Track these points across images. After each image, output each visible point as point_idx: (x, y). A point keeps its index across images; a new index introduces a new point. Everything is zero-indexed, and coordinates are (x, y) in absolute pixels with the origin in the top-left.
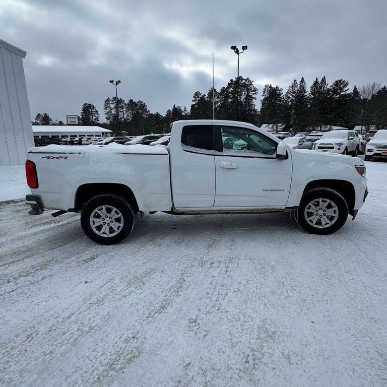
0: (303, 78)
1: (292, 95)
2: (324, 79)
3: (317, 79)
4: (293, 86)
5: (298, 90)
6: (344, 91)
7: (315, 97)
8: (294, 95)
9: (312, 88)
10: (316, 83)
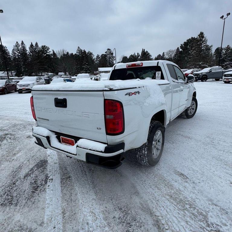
0: (22, 41)
1: (17, 52)
2: (37, 44)
3: (32, 43)
4: (16, 46)
5: (21, 49)
6: (48, 53)
7: (33, 55)
8: (19, 52)
9: (30, 48)
10: (32, 45)
